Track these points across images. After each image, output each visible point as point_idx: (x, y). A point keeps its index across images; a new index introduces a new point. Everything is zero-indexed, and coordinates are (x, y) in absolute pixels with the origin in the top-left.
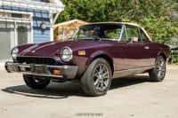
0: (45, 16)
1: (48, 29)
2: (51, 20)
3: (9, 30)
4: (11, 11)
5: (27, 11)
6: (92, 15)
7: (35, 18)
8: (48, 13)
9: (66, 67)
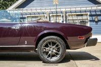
5: (85, 12)
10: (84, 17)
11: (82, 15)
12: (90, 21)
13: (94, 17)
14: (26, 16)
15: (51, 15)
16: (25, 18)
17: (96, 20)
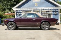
1: (58, 14)
8: (58, 9)
10: (50, 12)
11: (49, 11)
12: (53, 14)
13: (54, 12)
14: (22, 11)
15: (34, 11)
16: (21, 12)
17: (56, 13)
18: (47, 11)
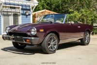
0: (28, 8)
1: (29, 15)
2: (31, 10)
3: (9, 15)
4: (9, 6)
5: (18, 5)
6: (54, 7)
7: (22, 9)
8: (29, 6)
9: (33, 38)
10: (17, 10)
13: (25, 11)
18: (11, 8)
